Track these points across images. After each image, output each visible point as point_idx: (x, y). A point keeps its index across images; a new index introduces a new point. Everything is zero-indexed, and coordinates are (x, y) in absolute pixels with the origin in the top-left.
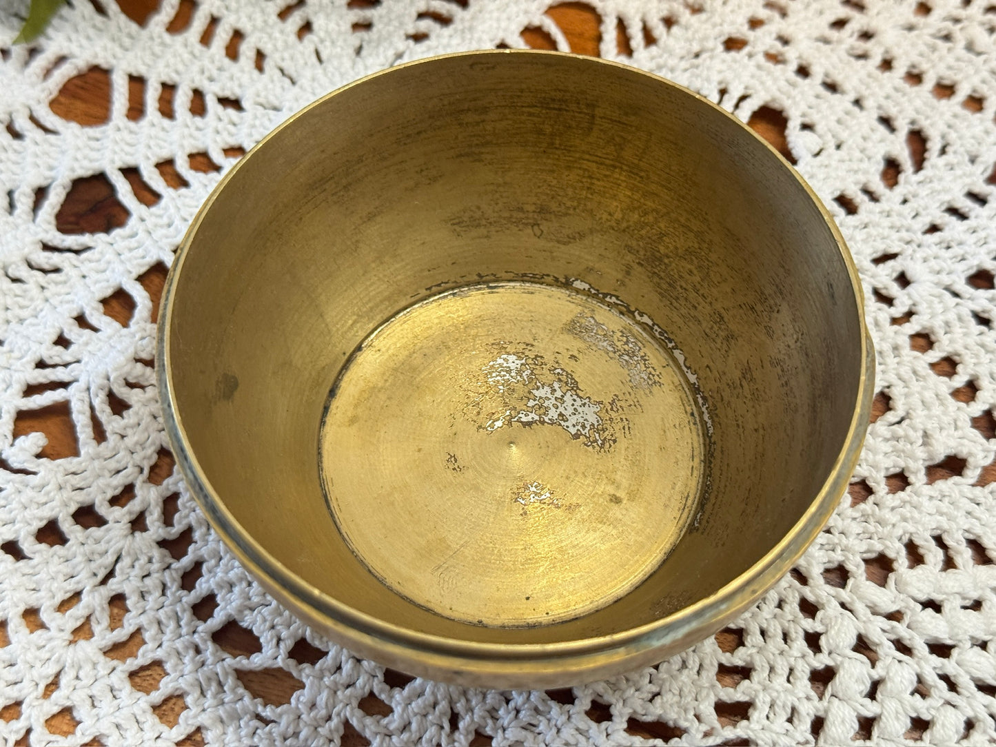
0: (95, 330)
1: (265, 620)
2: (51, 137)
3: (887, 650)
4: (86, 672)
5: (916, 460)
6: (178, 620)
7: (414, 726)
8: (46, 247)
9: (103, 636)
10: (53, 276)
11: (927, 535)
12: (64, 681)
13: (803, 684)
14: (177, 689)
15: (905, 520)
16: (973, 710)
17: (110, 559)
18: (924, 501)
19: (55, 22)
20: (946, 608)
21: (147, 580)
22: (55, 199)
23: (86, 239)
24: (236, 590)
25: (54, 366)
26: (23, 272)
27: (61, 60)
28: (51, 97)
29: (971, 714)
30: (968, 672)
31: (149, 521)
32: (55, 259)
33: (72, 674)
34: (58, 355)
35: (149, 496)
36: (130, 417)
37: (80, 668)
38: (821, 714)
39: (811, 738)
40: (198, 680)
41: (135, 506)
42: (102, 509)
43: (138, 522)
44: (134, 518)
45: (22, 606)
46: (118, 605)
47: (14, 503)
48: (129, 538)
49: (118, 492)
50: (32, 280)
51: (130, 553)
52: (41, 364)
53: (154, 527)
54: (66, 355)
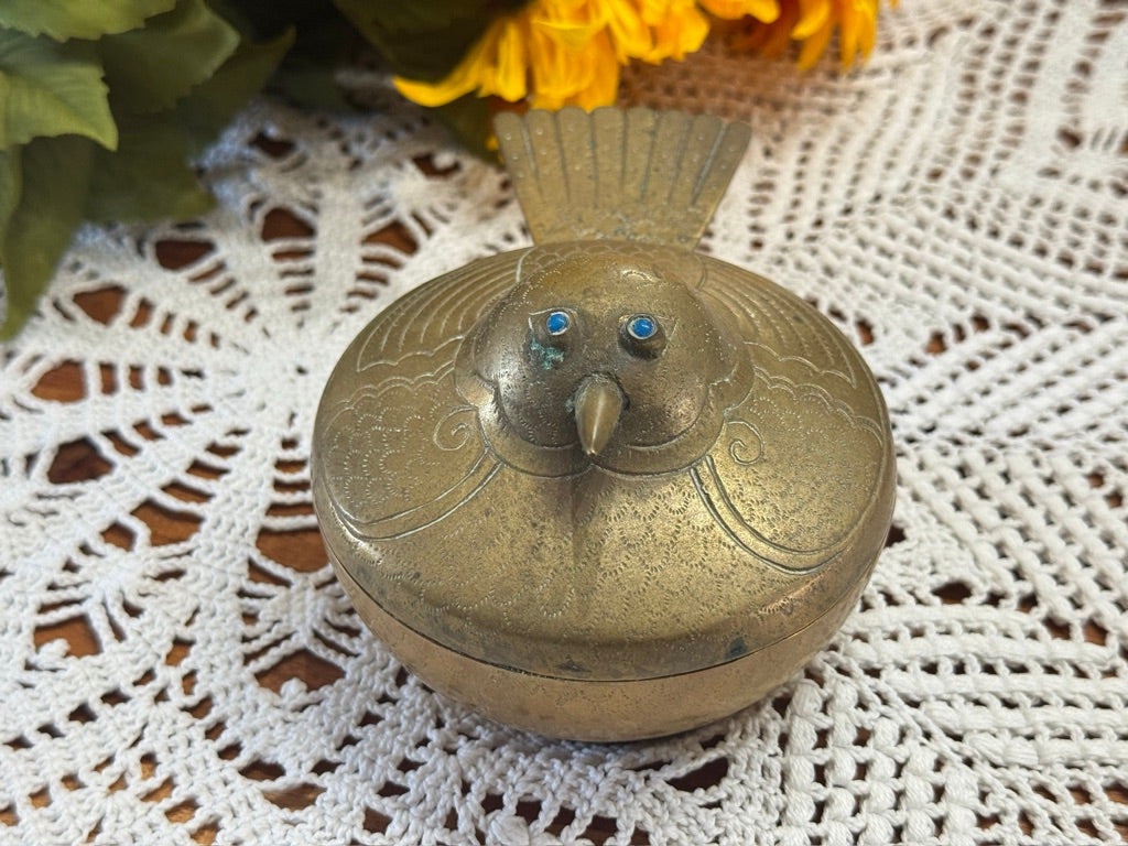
0: (100, 556)
1: (287, 750)
2: (37, 416)
3: (830, 673)
4: (125, 816)
6: (206, 763)
8: (40, 497)
9: (138, 784)
10: (53, 518)
12: (105, 825)
14: (211, 816)
17: (138, 725)
21: (173, 738)
22: (44, 462)
23: (77, 487)
24: (261, 734)
25: (65, 588)
26: (24, 517)
27: (36, 359)
28: (32, 387)
31: (170, 693)
32: (52, 504)
34: (67, 578)
35: (170, 676)
36: (145, 618)
37: (119, 812)
40: (230, 805)
41: (156, 685)
42: (127, 690)
43: (161, 697)
44: (156, 693)
45: (61, 774)
46: (149, 760)
47: (48, 693)
48: (155, 707)
49: (138, 677)
50: (34, 522)
51: (155, 719)
52: (52, 587)
53: (177, 697)
54: (77, 578)
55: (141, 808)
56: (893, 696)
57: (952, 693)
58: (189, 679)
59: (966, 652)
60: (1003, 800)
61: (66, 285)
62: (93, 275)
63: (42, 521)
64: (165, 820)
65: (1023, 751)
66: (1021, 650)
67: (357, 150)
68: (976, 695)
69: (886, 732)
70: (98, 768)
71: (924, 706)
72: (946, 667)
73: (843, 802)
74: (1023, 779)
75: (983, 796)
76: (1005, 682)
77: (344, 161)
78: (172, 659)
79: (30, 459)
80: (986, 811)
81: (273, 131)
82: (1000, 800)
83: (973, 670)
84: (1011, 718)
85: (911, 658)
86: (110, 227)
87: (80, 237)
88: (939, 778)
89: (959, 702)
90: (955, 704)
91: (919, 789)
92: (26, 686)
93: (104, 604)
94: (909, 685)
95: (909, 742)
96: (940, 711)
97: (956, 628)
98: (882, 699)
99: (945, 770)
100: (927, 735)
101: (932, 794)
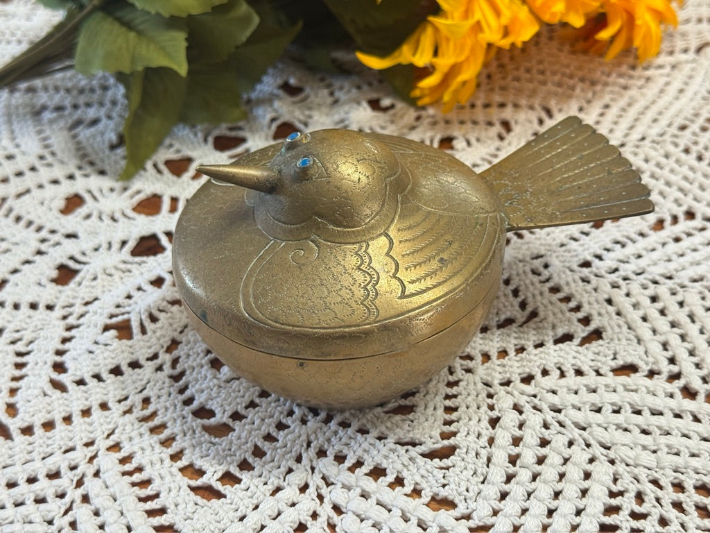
0: (146, 292)
1: (218, 403)
2: (132, 221)
3: (527, 408)
4: (128, 428)
6: (175, 406)
7: (288, 445)
8: (124, 262)
9: (138, 413)
10: (127, 274)
11: (552, 365)
12: (117, 431)
13: (485, 423)
14: (173, 434)
15: (541, 358)
16: (572, 435)
17: (144, 382)
18: (552, 352)
19: (137, 177)
20: (559, 393)
21: (162, 391)
22: (131, 245)
23: (144, 258)
24: (205, 392)
25: (124, 307)
26: (113, 271)
27: (139, 192)
28: (133, 207)
29: (571, 436)
30: (570, 420)
31: (164, 367)
32: (129, 266)
33: (122, 428)
34: (126, 302)
35: (165, 358)
36: (159, 324)
37: (126, 425)
38: (493, 435)
39: (487, 445)
40: (183, 429)
41: (158, 362)
42: (142, 362)
43: (160, 368)
44: (157, 366)
45: (99, 402)
46: (146, 401)
47: (101, 357)
48: (155, 374)
49: (150, 355)
50: (117, 275)
51: (154, 380)
52: (118, 306)
53: (167, 369)
54: (131, 301)
55: (137, 425)
56: (568, 423)
57: (609, 423)
58: (175, 362)
59: (623, 402)
60: (627, 484)
61: (163, 155)
62: (178, 151)
63: (122, 275)
64: (148, 433)
65: (647, 458)
66: (660, 402)
67: (339, 94)
68: (625, 425)
69: (559, 441)
70: (120, 401)
71: (588, 430)
72: (607, 409)
73: (524, 475)
74: (643, 474)
75: (615, 480)
76: (646, 420)
77: (330, 100)
78: (169, 350)
79: (124, 243)
80: (615, 489)
81: (293, 81)
82: (626, 483)
83: (626, 412)
84: (645, 440)
85: (584, 403)
86: (193, 126)
87: (175, 130)
88: (589, 467)
89: (612, 428)
90: (609, 430)
91: (574, 472)
92: (91, 352)
93: (140, 313)
94: (580, 417)
95: (573, 447)
96: (599, 432)
97: (620, 389)
98: (561, 425)
99: (594, 463)
100: (588, 446)
101: (582, 475)
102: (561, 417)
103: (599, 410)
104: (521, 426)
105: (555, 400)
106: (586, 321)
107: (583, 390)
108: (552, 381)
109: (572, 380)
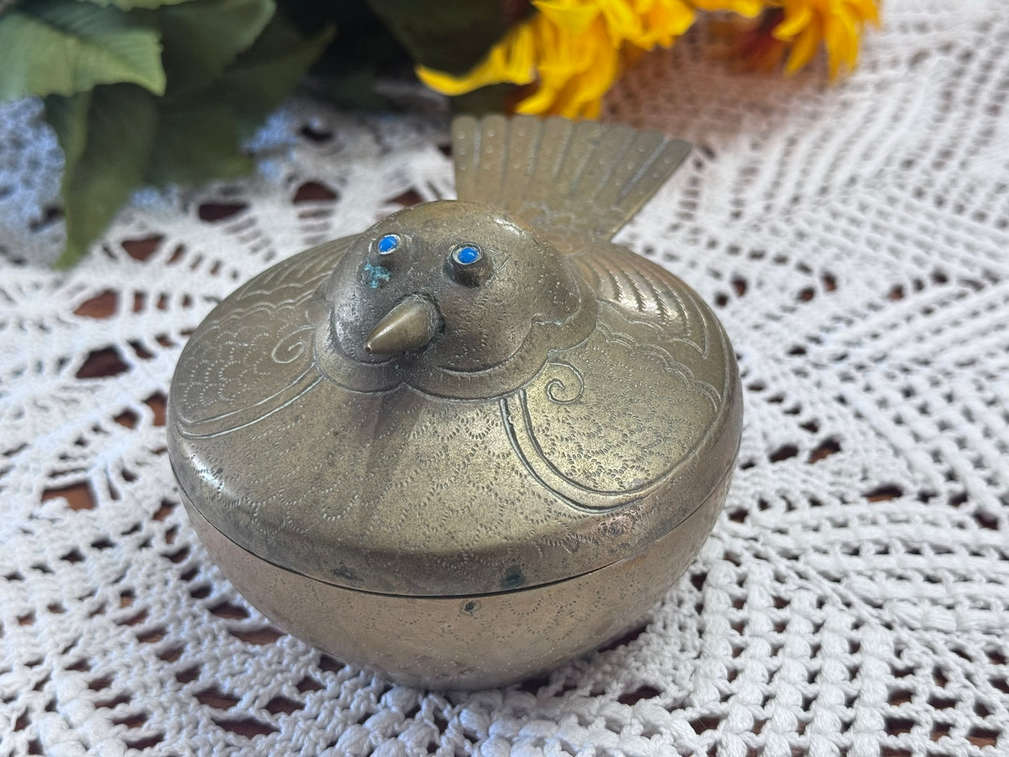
0: (109, 434)
2: (75, 330)
3: (747, 557)
4: (100, 635)
5: (759, 450)
6: (178, 599)
8: (65, 388)
9: (115, 611)
10: (74, 405)
11: (773, 493)
12: (81, 642)
13: (686, 584)
14: (178, 642)
15: (754, 484)
16: (821, 590)
17: (122, 566)
18: (770, 474)
20: (791, 530)
21: (152, 577)
22: (76, 362)
23: (99, 382)
25: (75, 459)
26: (49, 403)
27: (81, 288)
28: (74, 309)
29: (820, 592)
30: (815, 568)
31: (153, 542)
32: (75, 395)
33: (88, 636)
34: (77, 451)
35: (156, 529)
36: (138, 483)
37: (94, 632)
38: (701, 599)
39: (694, 612)
40: (196, 634)
41: (141, 535)
42: (114, 538)
43: (145, 544)
44: (141, 542)
45: (48, 602)
46: (127, 595)
47: (45, 539)
48: (138, 552)
49: (128, 528)
50: (55, 409)
51: (137, 562)
52: (64, 457)
53: (158, 545)
54: (86, 451)
55: (113, 630)
56: (812, 573)
57: (874, 569)
58: (170, 533)
59: (890, 537)
60: (918, 655)
61: (118, 233)
62: (142, 226)
63: (63, 406)
64: (135, 641)
65: (941, 618)
66: (947, 535)
67: (389, 140)
68: (899, 572)
69: (803, 601)
70: (81, 599)
71: (845, 581)
72: (869, 550)
73: (759, 647)
74: (939, 641)
75: (898, 653)
76: (929, 561)
77: (375, 148)
78: (158, 516)
79: (62, 362)
80: (900, 664)
81: (317, 124)
82: (915, 654)
83: (897, 551)
84: (932, 590)
85: (832, 544)
86: (164, 191)
87: (137, 196)
88: (856, 635)
89: (881, 576)
90: (877, 579)
91: (835, 644)
92: (26, 532)
93: (106, 471)
94: (828, 563)
95: (827, 608)
96: (861, 584)
97: (883, 520)
98: (801, 576)
99: (862, 629)
100: (848, 605)
101: (847, 647)
102: (800, 565)
103: (856, 552)
104: (741, 583)
105: (787, 542)
106: (812, 427)
107: (827, 526)
108: (776, 516)
109: (805, 513)
